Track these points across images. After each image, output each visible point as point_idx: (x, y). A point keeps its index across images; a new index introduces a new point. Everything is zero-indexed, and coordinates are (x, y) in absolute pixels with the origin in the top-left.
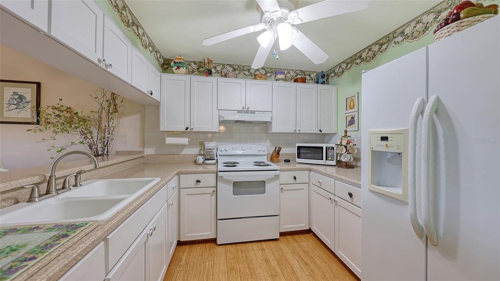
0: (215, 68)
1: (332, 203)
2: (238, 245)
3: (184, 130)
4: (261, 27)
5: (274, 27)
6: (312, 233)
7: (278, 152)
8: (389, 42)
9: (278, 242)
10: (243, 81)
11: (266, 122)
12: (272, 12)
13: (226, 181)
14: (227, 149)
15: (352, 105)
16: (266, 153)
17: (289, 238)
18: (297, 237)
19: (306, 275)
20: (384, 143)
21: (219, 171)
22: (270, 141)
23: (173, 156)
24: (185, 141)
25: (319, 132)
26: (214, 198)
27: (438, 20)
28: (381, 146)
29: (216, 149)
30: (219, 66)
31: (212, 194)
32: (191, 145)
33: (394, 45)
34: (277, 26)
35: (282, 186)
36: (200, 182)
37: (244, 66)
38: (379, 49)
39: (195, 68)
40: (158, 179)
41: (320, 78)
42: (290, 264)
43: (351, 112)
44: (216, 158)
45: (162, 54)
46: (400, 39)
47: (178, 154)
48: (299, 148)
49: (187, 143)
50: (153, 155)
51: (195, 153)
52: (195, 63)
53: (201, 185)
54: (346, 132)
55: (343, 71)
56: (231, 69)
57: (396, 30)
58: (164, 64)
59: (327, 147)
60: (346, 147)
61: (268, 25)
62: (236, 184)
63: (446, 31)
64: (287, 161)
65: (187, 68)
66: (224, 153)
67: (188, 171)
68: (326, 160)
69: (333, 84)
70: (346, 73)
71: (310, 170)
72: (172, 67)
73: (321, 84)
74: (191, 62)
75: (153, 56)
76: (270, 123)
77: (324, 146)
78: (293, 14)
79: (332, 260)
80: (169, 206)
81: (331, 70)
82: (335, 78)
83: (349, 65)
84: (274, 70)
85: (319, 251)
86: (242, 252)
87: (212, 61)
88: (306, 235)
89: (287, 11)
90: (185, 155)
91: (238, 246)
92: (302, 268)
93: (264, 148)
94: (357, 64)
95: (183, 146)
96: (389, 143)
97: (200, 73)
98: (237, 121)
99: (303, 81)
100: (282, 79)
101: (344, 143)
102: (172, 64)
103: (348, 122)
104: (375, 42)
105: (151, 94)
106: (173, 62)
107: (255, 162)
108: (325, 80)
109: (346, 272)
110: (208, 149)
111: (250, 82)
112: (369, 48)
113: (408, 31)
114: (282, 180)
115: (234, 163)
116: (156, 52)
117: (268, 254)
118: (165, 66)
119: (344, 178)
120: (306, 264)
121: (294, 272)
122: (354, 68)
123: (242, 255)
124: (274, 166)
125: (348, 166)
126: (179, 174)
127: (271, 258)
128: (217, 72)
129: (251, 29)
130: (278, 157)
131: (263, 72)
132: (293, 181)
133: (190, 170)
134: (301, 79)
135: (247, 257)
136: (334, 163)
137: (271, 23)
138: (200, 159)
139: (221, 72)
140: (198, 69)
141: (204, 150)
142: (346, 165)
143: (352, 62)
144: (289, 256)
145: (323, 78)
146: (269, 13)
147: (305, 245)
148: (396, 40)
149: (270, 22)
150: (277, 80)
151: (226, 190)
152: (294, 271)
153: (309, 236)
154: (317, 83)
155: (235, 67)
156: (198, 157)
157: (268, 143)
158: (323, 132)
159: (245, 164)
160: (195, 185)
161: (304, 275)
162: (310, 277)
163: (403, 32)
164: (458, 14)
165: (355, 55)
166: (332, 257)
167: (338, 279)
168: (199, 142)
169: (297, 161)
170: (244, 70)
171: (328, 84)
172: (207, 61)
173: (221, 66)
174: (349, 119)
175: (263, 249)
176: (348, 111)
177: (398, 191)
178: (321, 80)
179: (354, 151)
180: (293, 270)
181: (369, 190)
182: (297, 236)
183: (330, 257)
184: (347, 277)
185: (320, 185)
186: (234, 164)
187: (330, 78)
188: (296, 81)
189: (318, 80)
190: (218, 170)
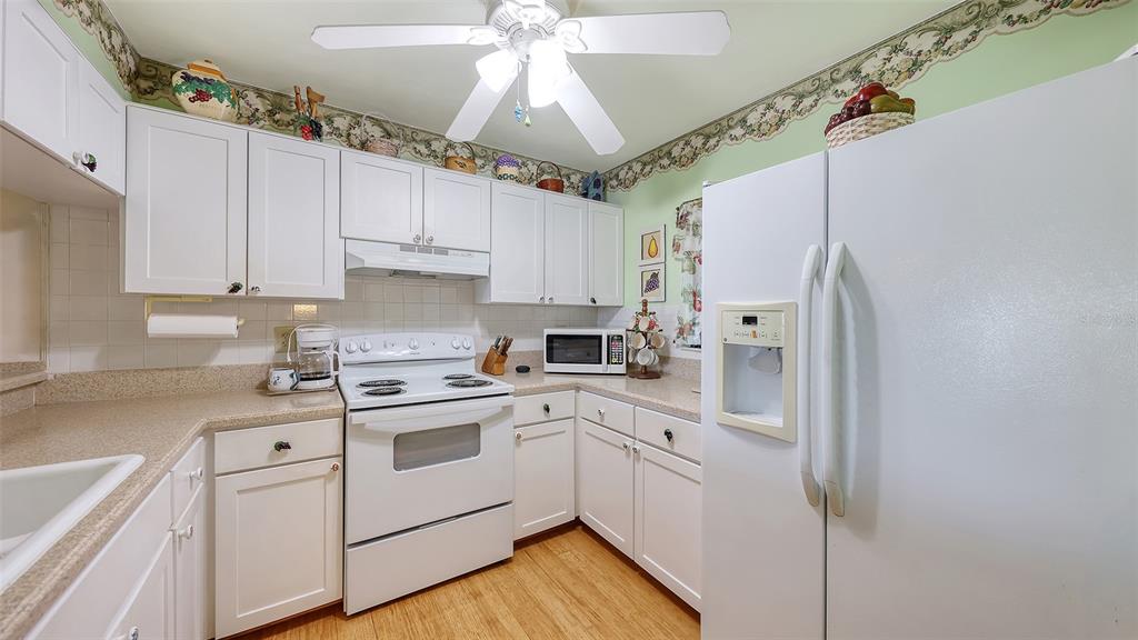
0: (330, 120)
1: (628, 455)
2: (409, 600)
3: (224, 292)
4: (487, 35)
5: (522, 46)
6: (580, 527)
7: (502, 350)
8: (720, 133)
9: (510, 565)
10: (415, 168)
11: (472, 278)
12: (524, 7)
13: (374, 436)
14: (368, 346)
15: (653, 249)
16: (472, 353)
17: (534, 549)
18: (550, 543)
19: (586, 629)
20: (749, 328)
21: (351, 410)
22: (483, 324)
23: (175, 374)
24: (227, 325)
25: (591, 304)
26: (334, 488)
27: (799, 109)
28: (743, 336)
29: (332, 347)
30: (339, 115)
31: (327, 478)
32: (245, 336)
33: (728, 141)
34: (528, 44)
35: (518, 431)
36: (287, 446)
37: (414, 131)
38: (704, 144)
39: (262, 110)
40: (136, 461)
41: (592, 186)
42: (545, 613)
43: (652, 264)
44: (333, 373)
45: (133, 41)
46: (738, 131)
47: (195, 368)
48: (550, 338)
49: (235, 332)
50: (87, 375)
51: (260, 363)
52: (260, 93)
53: (289, 455)
54: (645, 303)
55: (636, 179)
56: (377, 132)
57: (733, 114)
58: (138, 74)
59: (608, 337)
60: (645, 335)
61: (506, 38)
62: (401, 441)
63: (850, 129)
64: (523, 370)
65: (233, 102)
66: (360, 357)
67: (244, 420)
68: (608, 363)
69: (618, 203)
70: (641, 182)
71: (578, 388)
72: (177, 89)
73: (594, 198)
74: (247, 88)
75: (96, 39)
76: (486, 279)
77: (604, 333)
78: (569, 27)
79: (628, 576)
80: (177, 540)
81: (610, 172)
82: (620, 192)
83: (648, 168)
84: (490, 153)
85: (603, 566)
86: (422, 617)
87: (322, 98)
88: (569, 533)
89: (555, 15)
90: (221, 368)
91: (410, 605)
92: (573, 616)
93: (467, 342)
94: (663, 167)
95: (216, 342)
96: (758, 328)
97: (279, 126)
98: (395, 273)
99: (558, 187)
100: (512, 177)
101: (643, 327)
102: (177, 80)
103: (645, 283)
104: (696, 130)
105: (92, 166)
106: (179, 73)
107: (447, 378)
108: (600, 191)
109: (659, 598)
110: (308, 349)
111: (434, 173)
112: (685, 139)
113: (752, 119)
114: (518, 418)
115: (392, 383)
116: (109, 28)
117: (491, 603)
118: (144, 84)
119: (655, 401)
120: (580, 602)
121: (557, 630)
122: (657, 175)
123: (423, 624)
124: (499, 385)
125: (649, 374)
126: (208, 432)
127: (501, 611)
128: (336, 132)
129: (460, 35)
130: (504, 361)
131: (465, 153)
132: (542, 416)
133: (250, 415)
134: (552, 182)
135: (437, 627)
136: (622, 369)
137: (514, 33)
138: (284, 379)
139: (349, 135)
140: (271, 113)
141: (294, 349)
142: (646, 373)
143: (653, 161)
144: (542, 594)
145: (596, 186)
146: (516, 7)
147: (572, 558)
148: (733, 132)
149: (512, 30)
150: (500, 177)
151: (372, 460)
152: (558, 627)
153: (576, 537)
154: (585, 195)
155: (388, 127)
156: (275, 374)
157: (477, 329)
158: (597, 304)
159: (424, 384)
160: (271, 456)
161: (581, 631)
162: (594, 631)
163: (744, 121)
164: (866, 103)
165: (660, 149)
166: (629, 571)
167: (647, 616)
168: (276, 329)
169: (546, 370)
170: (414, 140)
171: (605, 201)
172: (304, 97)
173: (348, 118)
174: (648, 277)
175: (477, 595)
176: (645, 262)
177: (772, 421)
178: (593, 191)
179: (659, 343)
180: (555, 625)
181: (718, 424)
182: (550, 541)
183: (624, 572)
184: (663, 605)
185: (602, 420)
186: (393, 387)
187: (609, 188)
188: (542, 185)
189: (587, 189)
190: (349, 408)
